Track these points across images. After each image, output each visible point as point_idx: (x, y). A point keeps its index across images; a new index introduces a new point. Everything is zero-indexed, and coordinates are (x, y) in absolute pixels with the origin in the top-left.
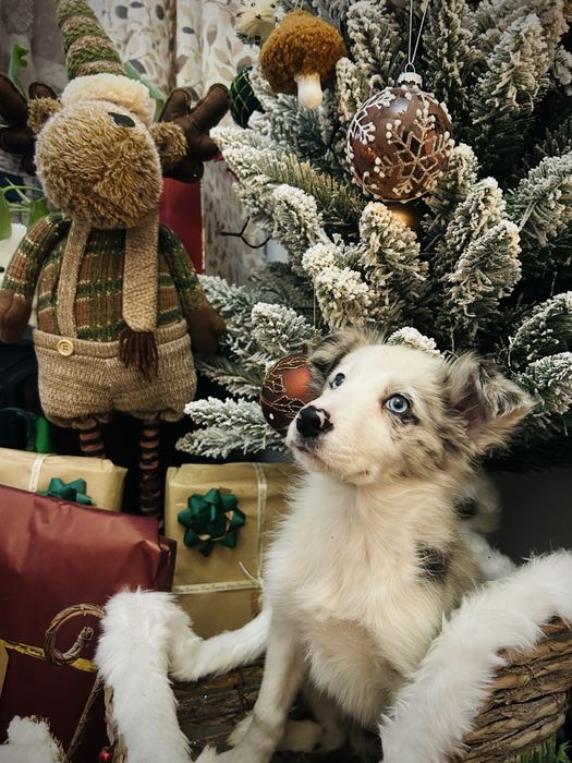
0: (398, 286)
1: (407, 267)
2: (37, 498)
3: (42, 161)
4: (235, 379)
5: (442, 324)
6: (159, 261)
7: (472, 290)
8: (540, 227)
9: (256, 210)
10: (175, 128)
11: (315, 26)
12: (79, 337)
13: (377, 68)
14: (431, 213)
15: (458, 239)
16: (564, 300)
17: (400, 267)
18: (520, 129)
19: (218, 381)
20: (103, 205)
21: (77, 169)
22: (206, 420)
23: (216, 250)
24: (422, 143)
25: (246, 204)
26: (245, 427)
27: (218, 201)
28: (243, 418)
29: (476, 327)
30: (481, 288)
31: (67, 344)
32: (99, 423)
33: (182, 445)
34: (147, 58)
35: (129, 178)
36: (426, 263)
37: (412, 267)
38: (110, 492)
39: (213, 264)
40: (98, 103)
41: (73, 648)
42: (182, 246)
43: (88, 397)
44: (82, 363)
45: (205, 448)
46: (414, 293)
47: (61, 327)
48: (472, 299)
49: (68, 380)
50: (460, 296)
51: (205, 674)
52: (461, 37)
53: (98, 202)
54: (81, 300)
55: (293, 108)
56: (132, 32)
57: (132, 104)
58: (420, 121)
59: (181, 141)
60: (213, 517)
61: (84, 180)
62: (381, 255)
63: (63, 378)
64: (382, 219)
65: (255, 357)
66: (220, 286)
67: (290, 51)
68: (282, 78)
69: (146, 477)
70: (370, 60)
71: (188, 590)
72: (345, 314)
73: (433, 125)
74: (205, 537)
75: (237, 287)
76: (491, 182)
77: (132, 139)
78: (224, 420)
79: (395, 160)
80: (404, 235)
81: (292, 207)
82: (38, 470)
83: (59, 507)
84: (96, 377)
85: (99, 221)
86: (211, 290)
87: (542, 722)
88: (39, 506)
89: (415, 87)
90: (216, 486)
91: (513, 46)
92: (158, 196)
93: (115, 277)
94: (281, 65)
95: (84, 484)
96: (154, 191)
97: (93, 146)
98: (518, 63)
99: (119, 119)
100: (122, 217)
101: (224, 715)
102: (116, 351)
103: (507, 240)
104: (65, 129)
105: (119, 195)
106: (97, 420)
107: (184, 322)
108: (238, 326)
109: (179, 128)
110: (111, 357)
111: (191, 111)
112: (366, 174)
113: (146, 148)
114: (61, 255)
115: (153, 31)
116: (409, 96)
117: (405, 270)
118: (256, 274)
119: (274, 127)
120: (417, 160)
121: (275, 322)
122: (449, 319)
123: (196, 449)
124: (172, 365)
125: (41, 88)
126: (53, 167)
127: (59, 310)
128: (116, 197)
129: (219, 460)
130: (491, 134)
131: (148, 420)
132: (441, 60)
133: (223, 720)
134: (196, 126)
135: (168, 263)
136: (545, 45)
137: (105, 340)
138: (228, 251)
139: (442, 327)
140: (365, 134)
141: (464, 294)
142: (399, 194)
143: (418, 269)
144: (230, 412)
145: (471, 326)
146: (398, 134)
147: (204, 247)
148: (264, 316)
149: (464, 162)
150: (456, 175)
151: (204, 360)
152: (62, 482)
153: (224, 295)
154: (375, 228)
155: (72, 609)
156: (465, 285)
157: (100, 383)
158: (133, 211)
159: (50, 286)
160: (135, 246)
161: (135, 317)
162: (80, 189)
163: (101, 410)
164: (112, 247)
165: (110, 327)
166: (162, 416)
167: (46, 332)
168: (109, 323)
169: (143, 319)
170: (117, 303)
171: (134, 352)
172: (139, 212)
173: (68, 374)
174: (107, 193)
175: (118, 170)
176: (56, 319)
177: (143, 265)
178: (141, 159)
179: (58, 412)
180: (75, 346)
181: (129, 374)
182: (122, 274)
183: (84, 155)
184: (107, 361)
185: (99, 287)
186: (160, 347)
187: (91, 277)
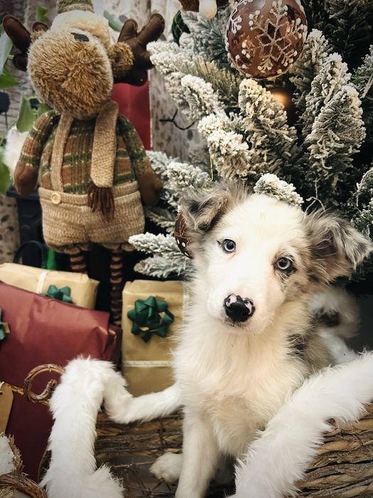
0: (273, 146)
1: (278, 131)
2: (36, 296)
3: (31, 69)
4: (172, 224)
5: (310, 176)
6: (118, 141)
7: (326, 147)
9: (181, 101)
10: (125, 46)
12: (65, 192)
15: (313, 106)
17: (273, 131)
19: (160, 225)
20: (70, 98)
21: (50, 72)
22: (143, 248)
24: (277, 27)
25: (173, 97)
26: (171, 253)
27: (165, 101)
28: (169, 247)
29: (336, 179)
30: (332, 145)
31: (57, 196)
32: (81, 251)
33: (138, 268)
34: (131, 13)
35: (85, 77)
36: (293, 128)
37: (282, 131)
38: (86, 295)
39: (159, 144)
41: (43, 393)
42: (135, 130)
43: (71, 232)
44: (66, 208)
45: (152, 270)
46: (287, 153)
47: (54, 185)
48: (326, 153)
49: (58, 220)
50: (318, 152)
51: (133, 420)
53: (66, 96)
54: (66, 166)
57: (95, 30)
58: (275, 11)
59: (129, 55)
60: (150, 315)
61: (55, 80)
62: (256, 119)
63: (56, 219)
64: (253, 92)
66: (162, 158)
69: (114, 288)
71: (134, 364)
72: (233, 168)
73: (286, 13)
74: (145, 329)
76: (336, 57)
77: (86, 50)
78: (156, 248)
79: (256, 43)
81: (194, 92)
82: (42, 280)
83: (49, 302)
84: (75, 219)
85: (70, 110)
86: (154, 161)
87: (369, 481)
88: (36, 301)
90: (154, 295)
92: (108, 91)
93: (87, 151)
97: (60, 56)
99: (77, 36)
100: (84, 106)
101: (149, 450)
102: (86, 201)
103: (347, 101)
104: (43, 46)
105: (79, 90)
106: (80, 249)
107: (135, 183)
109: (128, 46)
110: (84, 205)
111: (137, 35)
112: (237, 57)
113: (98, 56)
114: (53, 138)
117: (277, 133)
118: (192, 152)
119: (196, 43)
120: (274, 41)
121: (184, 176)
122: (314, 172)
123: (146, 270)
124: (125, 211)
125: (40, 26)
126: (36, 72)
127: (52, 173)
128: (77, 91)
129: (162, 279)
130: (346, 27)
131: (113, 250)
133: (149, 453)
135: (125, 142)
137: (80, 193)
139: (310, 179)
140: (235, 25)
141: (321, 151)
142: (263, 72)
143: (287, 132)
144: (159, 243)
145: (331, 179)
146: (258, 21)
147: (151, 132)
148: (176, 172)
149: (316, 43)
150: (310, 55)
151: (152, 210)
152: (55, 287)
153: (164, 164)
154: (249, 99)
155: (43, 366)
156: (321, 143)
157: (78, 223)
158: (90, 101)
159: (48, 158)
160: (101, 130)
161: (99, 177)
162: (54, 87)
163: (81, 241)
164: (86, 131)
165: (84, 184)
166: (122, 247)
167: (46, 188)
168: (83, 182)
169: (103, 178)
170: (87, 168)
171: (97, 202)
172: (95, 102)
173: (58, 216)
174: (71, 89)
175: (77, 71)
176: (50, 181)
177: (105, 142)
178: (92, 63)
179: (53, 242)
180: (62, 197)
181: (96, 217)
182: (92, 149)
183: (54, 62)
184: (82, 207)
185: (77, 158)
186: (116, 199)
187: (72, 152)
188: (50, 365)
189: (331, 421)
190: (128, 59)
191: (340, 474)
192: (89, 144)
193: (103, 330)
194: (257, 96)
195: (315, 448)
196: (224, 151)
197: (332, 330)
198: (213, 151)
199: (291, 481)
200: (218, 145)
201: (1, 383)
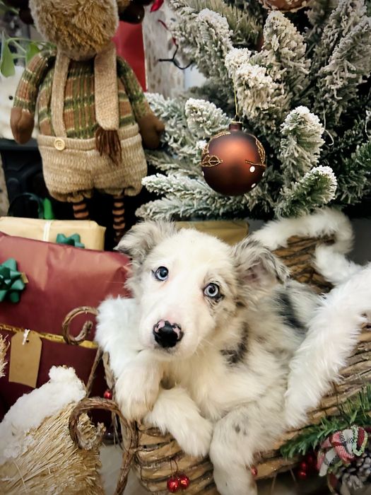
0: (288, 81)
1: (296, 64)
2: (50, 245)
3: (35, 4)
4: (172, 166)
6: (118, 81)
7: (340, 78)
9: (183, 39)
12: (68, 137)
14: (310, 25)
15: (331, 38)
17: (291, 64)
19: (160, 168)
20: (79, 34)
21: (60, 7)
22: (156, 188)
23: (154, 77)
25: (175, 35)
26: (183, 193)
27: (154, 42)
28: (181, 187)
29: (341, 110)
30: (346, 76)
31: (61, 142)
32: (85, 198)
33: (139, 212)
35: (96, 12)
36: (309, 60)
37: (299, 64)
38: (96, 241)
39: (153, 86)
41: (81, 334)
42: (132, 71)
43: (77, 179)
44: (71, 154)
45: (155, 213)
46: (299, 86)
47: (56, 130)
48: (340, 84)
49: (63, 167)
50: (332, 83)
53: (75, 32)
54: (67, 111)
61: (64, 15)
62: (278, 54)
63: (60, 166)
64: (281, 24)
65: (185, 149)
66: (159, 99)
69: (118, 234)
72: (254, 101)
75: (171, 99)
78: (168, 189)
80: (295, 37)
81: (211, 26)
82: (48, 230)
83: (64, 250)
84: (82, 165)
85: (76, 48)
86: (153, 102)
88: (52, 249)
92: (116, 28)
93: (89, 94)
95: (79, 237)
96: (113, 23)
100: (93, 44)
102: (94, 145)
105: (90, 25)
107: (136, 125)
108: (172, 128)
110: (90, 150)
114: (51, 81)
117: (295, 66)
121: (202, 112)
122: (322, 104)
123: (149, 214)
124: (130, 154)
127: (54, 118)
128: (87, 27)
131: (117, 195)
135: (124, 84)
137: (85, 138)
138: (162, 78)
141: (335, 81)
142: (290, 3)
144: (172, 182)
145: (337, 109)
147: (146, 72)
148: (194, 108)
151: (151, 154)
152: (64, 236)
153: (162, 105)
154: (275, 32)
155: (78, 309)
156: (336, 74)
157: (84, 168)
158: (100, 38)
159: (46, 103)
160: (101, 71)
161: (105, 119)
162: (63, 22)
163: (87, 187)
164: (85, 73)
165: (88, 128)
166: (125, 192)
167: (46, 135)
168: (87, 125)
169: (110, 121)
170: (92, 112)
171: (105, 145)
172: (104, 40)
173: (63, 163)
174: (82, 24)
175: (88, 5)
176: (52, 126)
177: (108, 84)
179: (58, 190)
180: (66, 143)
181: (103, 161)
182: (94, 91)
184: (88, 152)
185: (78, 101)
186: (122, 142)
187: (73, 95)
188: (84, 308)
189: (365, 315)
191: (365, 360)
194: (283, 28)
195: (354, 338)
196: (251, 85)
197: (330, 248)
198: (241, 85)
199: (336, 369)
200: (246, 78)
201: (27, 332)
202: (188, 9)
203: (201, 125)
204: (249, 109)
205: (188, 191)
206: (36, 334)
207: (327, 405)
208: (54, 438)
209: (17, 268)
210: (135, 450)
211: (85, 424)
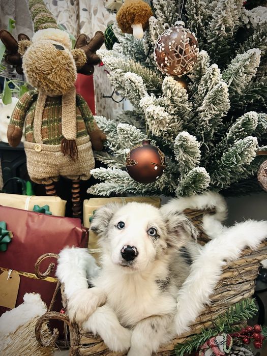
0: (180, 114)
1: (183, 105)
2: (29, 213)
3: (26, 66)
4: (112, 161)
5: (199, 130)
6: (77, 110)
7: (210, 113)
8: (238, 85)
9: (117, 85)
10: (81, 51)
11: (139, 3)
12: (43, 143)
13: (167, 20)
14: (192, 82)
15: (203, 91)
16: (248, 115)
17: (180, 105)
18: (229, 44)
19: (104, 162)
20: (52, 85)
21: (41, 69)
22: (100, 176)
23: (101, 105)
24: (184, 50)
25: (113, 83)
26: (116, 179)
27: (101, 84)
28: (115, 175)
29: (213, 131)
30: (213, 112)
31: (39, 146)
32: (54, 182)
33: (90, 191)
34: (67, 23)
35: (63, 72)
36: (191, 103)
37: (185, 105)
39: (100, 111)
40: (48, 41)
41: (47, 271)
42: (86, 103)
43: (49, 169)
44: (45, 154)
45: (100, 191)
46: (186, 117)
47: (36, 139)
48: (210, 117)
49: (40, 162)
50: (205, 116)
52: (201, 5)
53: (50, 83)
54: (44, 127)
55: (131, 40)
56: (60, 12)
57: (63, 41)
58: (183, 41)
59: (84, 57)
61: (44, 74)
62: (172, 99)
63: (38, 161)
64: (171, 83)
65: (120, 151)
66: (103, 120)
67: (129, 15)
68: (126, 26)
69: (75, 205)
70: (163, 17)
71: (95, 251)
72: (158, 126)
73: (188, 42)
75: (111, 120)
76: (215, 66)
77: (63, 55)
78: (107, 177)
79: (173, 58)
80: (181, 90)
81: (132, 82)
82: (28, 203)
83: (38, 216)
84: (52, 161)
85: (51, 92)
86: (99, 122)
87: (244, 293)
88: (30, 216)
89: (182, 27)
91: (222, 8)
92: (75, 80)
93: (58, 117)
94: (125, 21)
95: (48, 207)
96: (73, 78)
97: (47, 59)
98: (225, 15)
99: (58, 47)
100: (60, 89)
102: (60, 149)
103: (223, 90)
104: (35, 52)
105: (59, 80)
106: (52, 180)
107: (88, 136)
108: (112, 138)
109: (83, 51)
110: (58, 152)
111: (88, 44)
112: (162, 65)
113: (70, 59)
114: (34, 109)
115: (69, 11)
116: (178, 30)
119: (124, 49)
120: (182, 57)
121: (127, 132)
122: (201, 127)
123: (96, 192)
124: (84, 155)
125: (23, 36)
126: (30, 69)
127: (35, 132)
128: (57, 81)
129: (106, 196)
130: (216, 47)
131: (74, 180)
132: (194, 15)
134: (90, 50)
136: (236, 7)
137: (55, 144)
138: (106, 106)
139: (199, 131)
140: (161, 47)
141: (207, 115)
142: (176, 73)
143: (188, 106)
144: (110, 173)
145: (211, 130)
146: (174, 46)
147: (95, 103)
148: (122, 129)
149: (204, 58)
150: (200, 64)
151: (97, 154)
152: (38, 206)
153: (105, 124)
154: (169, 88)
155: (46, 255)
156: (207, 111)
157: (53, 163)
159: (30, 122)
160: (66, 103)
161: (67, 133)
162: (42, 78)
163: (54, 175)
164: (56, 104)
166: (80, 178)
167: (29, 142)
168: (56, 137)
169: (71, 134)
170: (60, 128)
171: (67, 149)
172: (67, 87)
173: (40, 160)
174: (54, 79)
175: (58, 68)
176: (33, 136)
177: (70, 111)
178: (67, 64)
179: (36, 177)
180: (42, 147)
181: (66, 159)
182: (61, 115)
183: (43, 63)
184: (56, 153)
185: (51, 121)
186: (78, 147)
187: (48, 117)
188: (50, 254)
189: (225, 260)
190: (84, 59)
191: (229, 290)
192: (59, 113)
193: (80, 229)
194: (173, 86)
196: (155, 117)
197: (212, 217)
198: (149, 117)
200: (152, 114)
201: (10, 271)
202: (119, 71)
203: (127, 139)
204: (155, 131)
205: (120, 178)
206: (17, 272)
207: (204, 320)
208: (25, 339)
209: (7, 229)
210: (77, 347)
211: (45, 331)
